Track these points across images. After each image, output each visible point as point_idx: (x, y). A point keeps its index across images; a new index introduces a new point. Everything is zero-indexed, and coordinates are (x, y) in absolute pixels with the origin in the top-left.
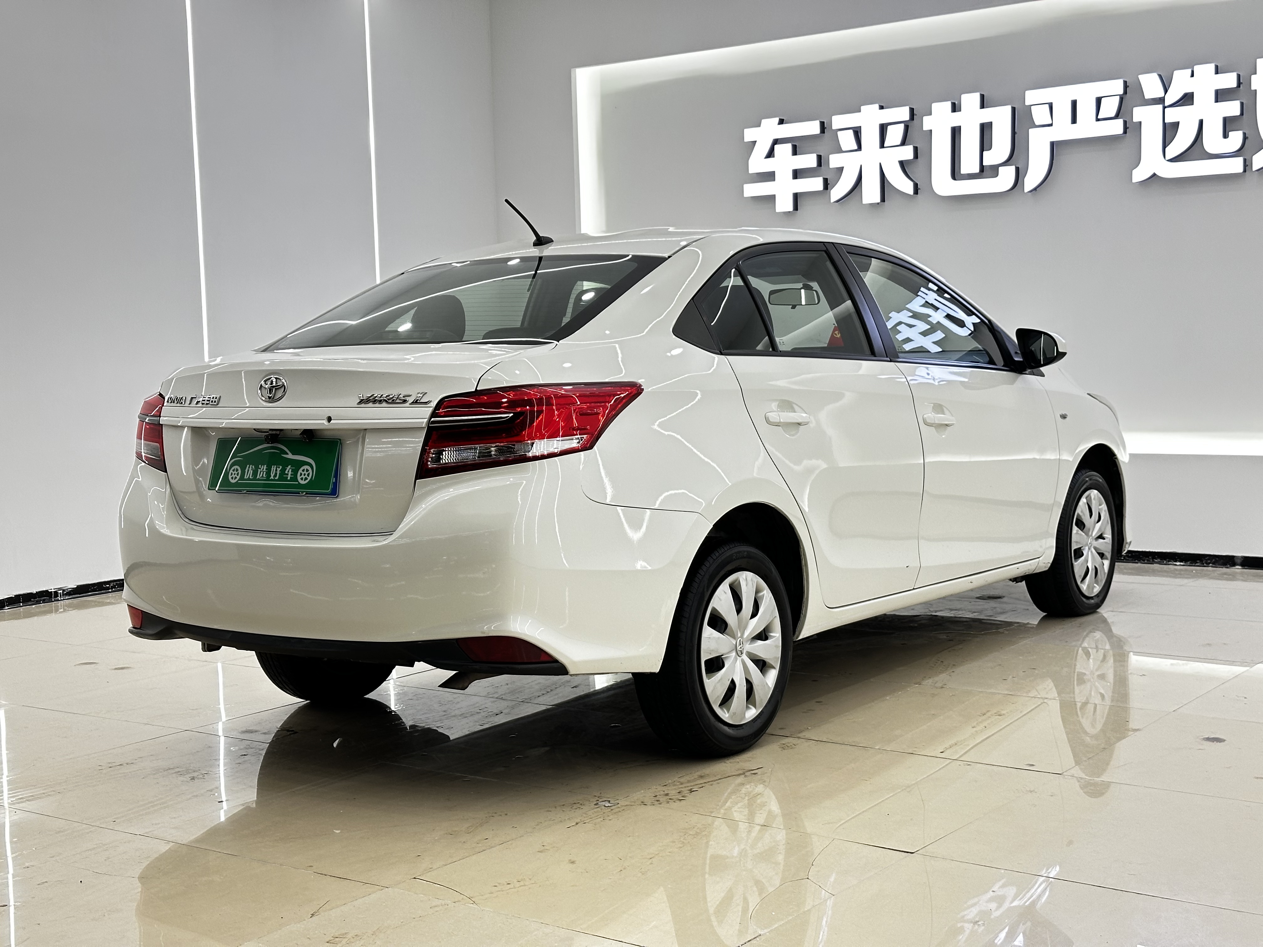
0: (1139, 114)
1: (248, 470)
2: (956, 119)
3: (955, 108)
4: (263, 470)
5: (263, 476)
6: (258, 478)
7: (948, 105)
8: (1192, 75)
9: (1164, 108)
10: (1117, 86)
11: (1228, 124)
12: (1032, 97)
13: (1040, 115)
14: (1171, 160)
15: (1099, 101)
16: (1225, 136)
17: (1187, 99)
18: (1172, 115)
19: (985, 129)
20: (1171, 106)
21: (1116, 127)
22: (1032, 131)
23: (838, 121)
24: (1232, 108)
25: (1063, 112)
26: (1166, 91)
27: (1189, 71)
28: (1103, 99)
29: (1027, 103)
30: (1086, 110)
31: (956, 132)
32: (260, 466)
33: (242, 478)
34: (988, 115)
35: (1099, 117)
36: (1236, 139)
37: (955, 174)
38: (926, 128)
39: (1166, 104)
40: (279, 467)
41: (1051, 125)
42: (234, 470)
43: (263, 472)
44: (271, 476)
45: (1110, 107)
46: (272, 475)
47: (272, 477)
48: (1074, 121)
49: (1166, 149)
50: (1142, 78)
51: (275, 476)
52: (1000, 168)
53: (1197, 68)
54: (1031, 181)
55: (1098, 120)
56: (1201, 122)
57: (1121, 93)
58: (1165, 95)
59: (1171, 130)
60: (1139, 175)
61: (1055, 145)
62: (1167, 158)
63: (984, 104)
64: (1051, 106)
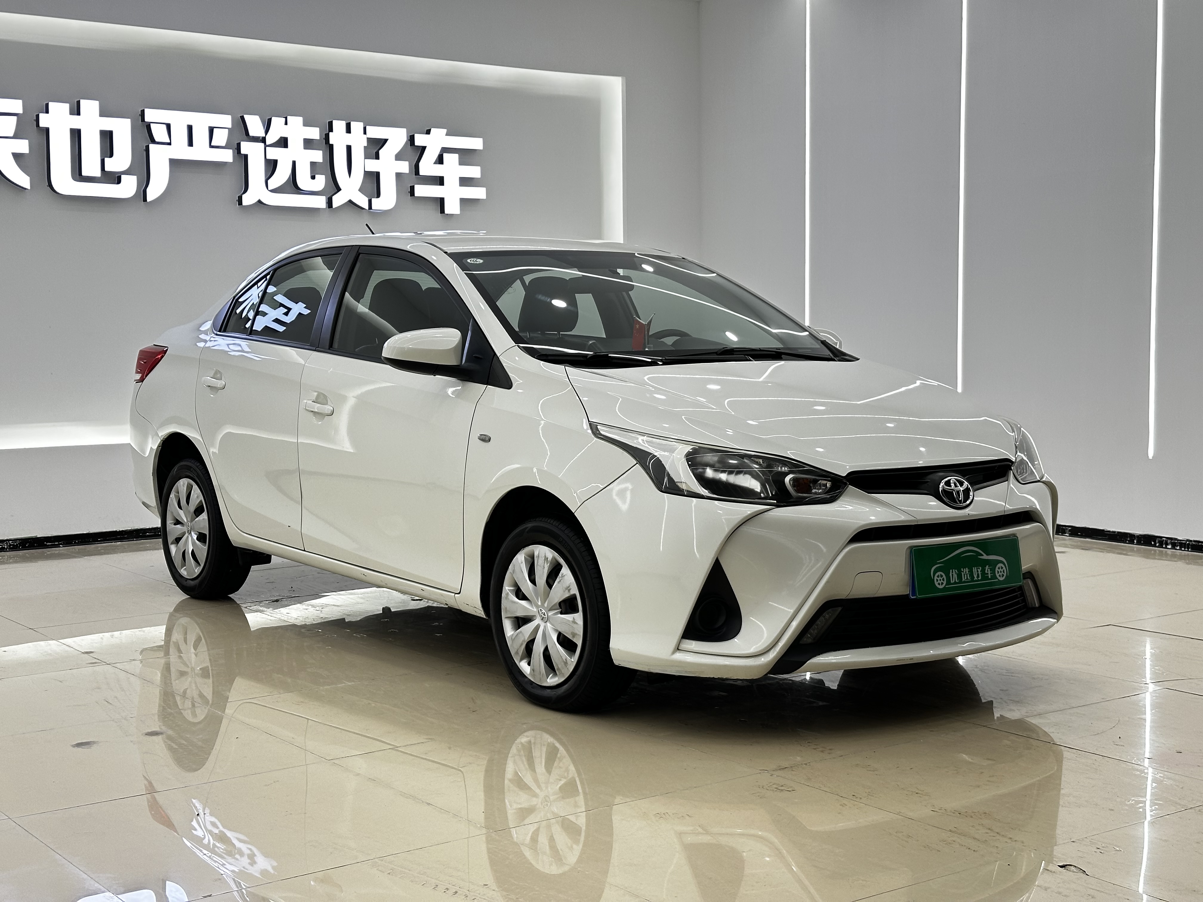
0: (246, 147)
2: (75, 122)
3: (76, 111)
7: (66, 107)
8: (286, 123)
9: (266, 146)
10: (225, 121)
11: (315, 168)
12: (151, 115)
13: (159, 133)
14: (273, 191)
15: (211, 130)
16: (313, 177)
17: (283, 143)
18: (273, 153)
19: (107, 137)
20: (271, 146)
21: (227, 156)
22: (152, 147)
24: (318, 156)
25: (180, 135)
26: (267, 132)
27: (284, 120)
28: (214, 129)
29: (147, 120)
30: (200, 136)
31: (76, 135)
34: (108, 124)
35: (212, 144)
36: (320, 182)
37: (76, 174)
38: (42, 124)
39: (267, 144)
41: (170, 144)
45: (221, 138)
48: (191, 144)
49: (269, 181)
50: (247, 117)
52: (123, 176)
53: (289, 118)
54: (153, 193)
55: (211, 147)
56: (294, 163)
57: (230, 126)
58: (266, 135)
59: (272, 166)
60: (248, 199)
61: (174, 163)
62: (269, 189)
63: (104, 113)
64: (168, 126)
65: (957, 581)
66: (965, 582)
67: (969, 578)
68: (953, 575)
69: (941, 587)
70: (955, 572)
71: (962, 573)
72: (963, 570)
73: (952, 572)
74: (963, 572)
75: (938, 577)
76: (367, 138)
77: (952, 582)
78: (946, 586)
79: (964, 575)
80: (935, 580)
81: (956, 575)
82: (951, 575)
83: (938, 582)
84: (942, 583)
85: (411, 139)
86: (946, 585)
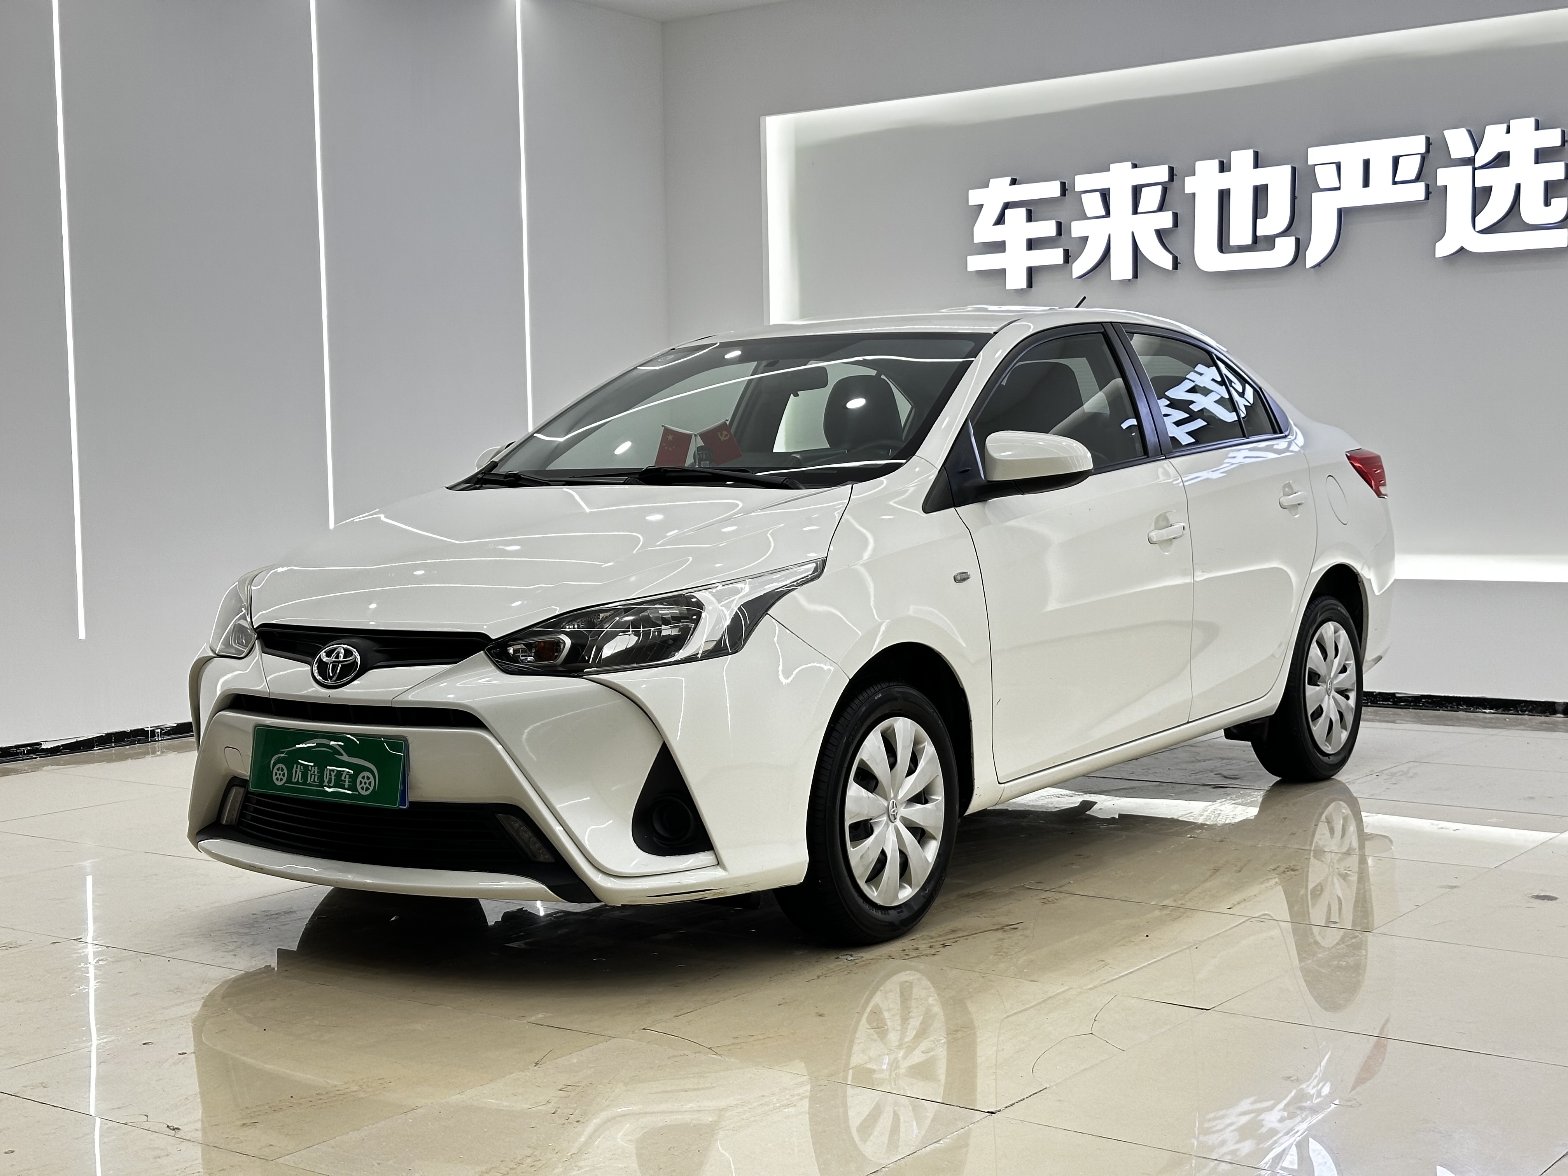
0: (1444, 176)
2: (1224, 181)
3: (1224, 167)
7: (1215, 163)
8: (1508, 132)
9: (1474, 169)
10: (1418, 144)
11: (1551, 190)
12: (1315, 155)
13: (1325, 177)
14: (1482, 232)
15: (1396, 160)
16: (1547, 203)
17: (1502, 160)
18: (1484, 178)
19: (1260, 193)
20: (1483, 167)
21: (1417, 192)
22: (1315, 196)
23: (1082, 182)
24: (1556, 171)
25: (1353, 173)
26: (1476, 150)
27: (1504, 126)
28: (1401, 158)
29: (1310, 162)
30: (1381, 171)
31: (1224, 196)
34: (1263, 176)
35: (1396, 180)
36: (1559, 207)
37: (1223, 245)
38: (1188, 190)
39: (1477, 165)
41: (1339, 188)
45: (1409, 168)
48: (1366, 184)
49: (1477, 218)
50: (1448, 134)
52: (1277, 240)
53: (1513, 123)
54: (1315, 254)
55: (1395, 183)
56: (1518, 187)
57: (1422, 150)
58: (1475, 154)
59: (1482, 196)
60: (1444, 248)
61: (1343, 213)
62: (1477, 229)
63: (1257, 164)
64: (1339, 166)
65: (300, 781)
66: (310, 785)
67: (316, 780)
68: (296, 771)
69: (279, 783)
70: (300, 769)
71: (309, 772)
72: (311, 768)
73: (297, 768)
74: (311, 771)
75: (278, 770)
77: (293, 781)
78: (286, 785)
79: (311, 775)
80: (274, 774)
81: (300, 773)
82: (294, 771)
83: (276, 777)
84: (281, 780)
86: (286, 782)
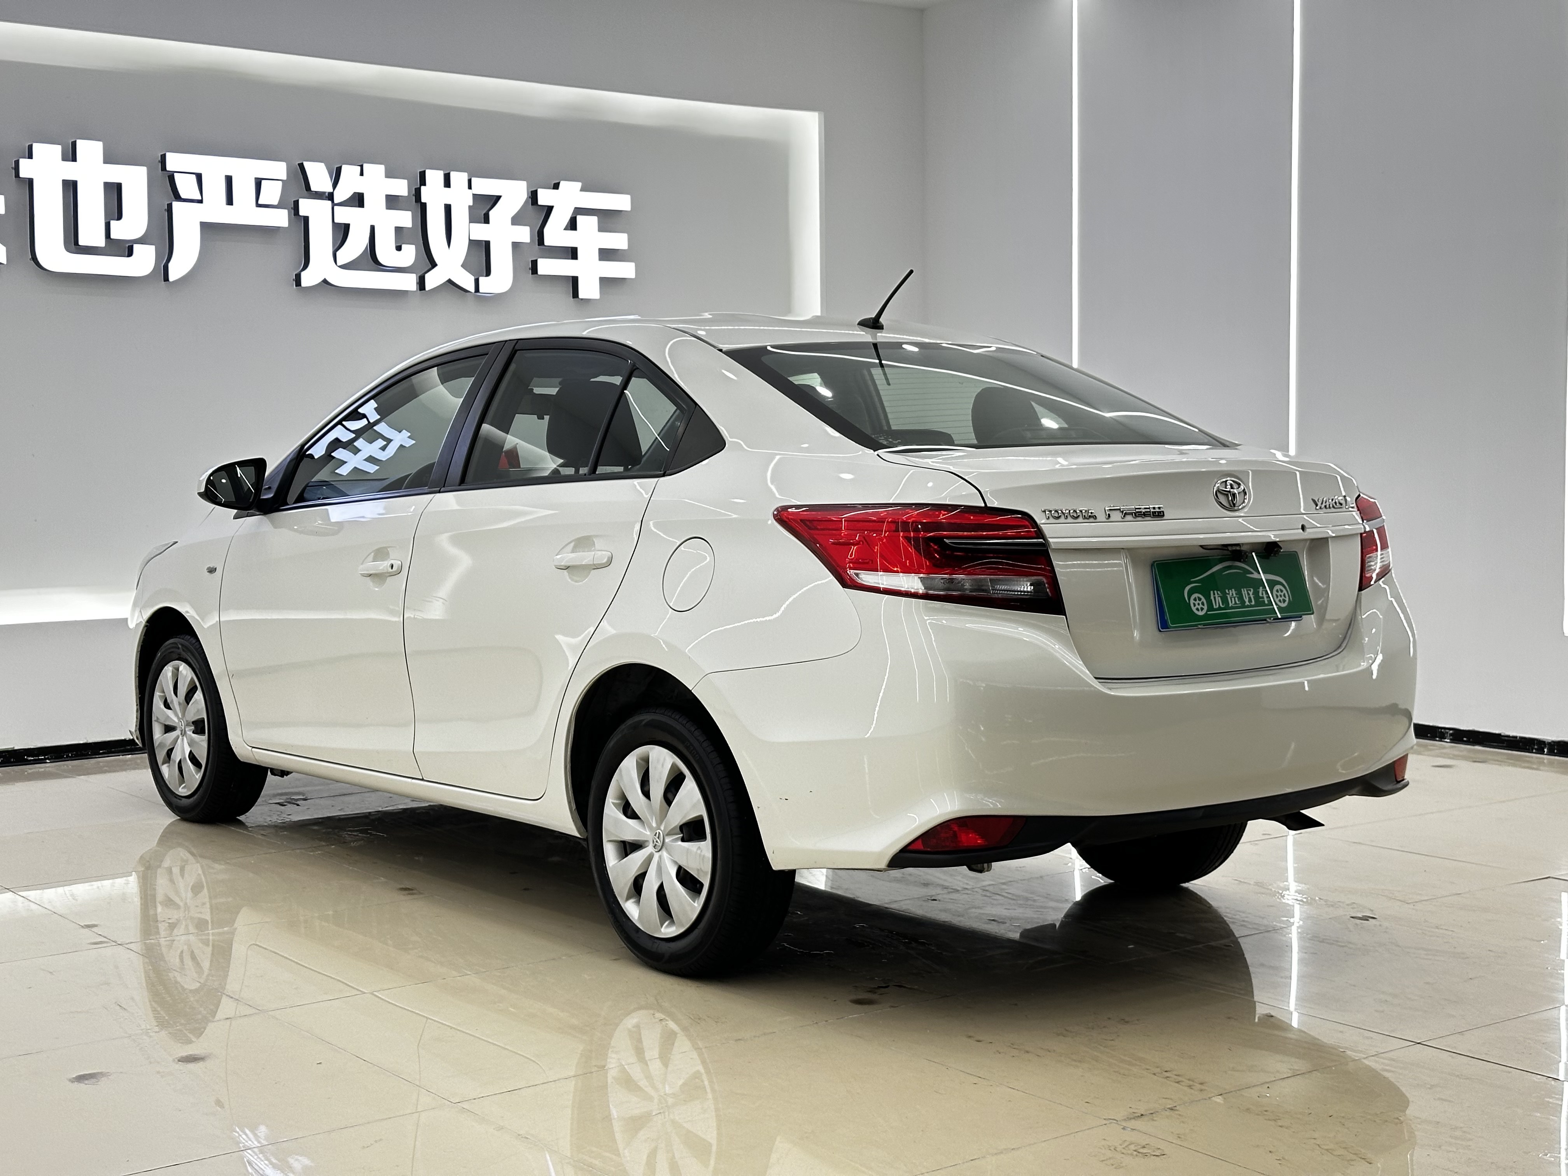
0: (307, 207)
1: (1215, 598)
2: (70, 171)
3: (71, 155)
4: (1233, 595)
5: (1236, 603)
6: (1230, 606)
7: (57, 150)
8: (362, 174)
9: (333, 205)
10: (278, 170)
11: (401, 236)
12: (174, 161)
13: (186, 186)
14: (344, 267)
15: (258, 183)
16: (399, 248)
17: (358, 200)
18: (344, 215)
19: (114, 192)
20: (340, 204)
21: (280, 218)
22: (177, 205)
24: (405, 219)
25: (215, 189)
26: (335, 186)
27: (358, 168)
28: (262, 181)
29: (169, 168)
30: (244, 190)
31: (71, 188)
32: (1227, 591)
33: (1210, 608)
34: (117, 173)
35: (260, 202)
36: (409, 254)
37: (71, 243)
38: (24, 174)
39: (336, 201)
40: (1250, 590)
41: (201, 201)
42: (1195, 600)
43: (1234, 598)
44: (1245, 602)
45: (272, 193)
46: (1247, 600)
47: (1247, 603)
48: (230, 201)
49: (338, 253)
50: (307, 165)
51: (1250, 601)
52: (135, 246)
53: (365, 166)
54: (177, 269)
55: (258, 205)
56: (373, 228)
57: (285, 178)
58: (334, 190)
59: (342, 232)
60: (310, 278)
61: (207, 228)
62: (339, 264)
63: (109, 159)
64: (199, 177)
76: (474, 195)
85: (533, 196)
